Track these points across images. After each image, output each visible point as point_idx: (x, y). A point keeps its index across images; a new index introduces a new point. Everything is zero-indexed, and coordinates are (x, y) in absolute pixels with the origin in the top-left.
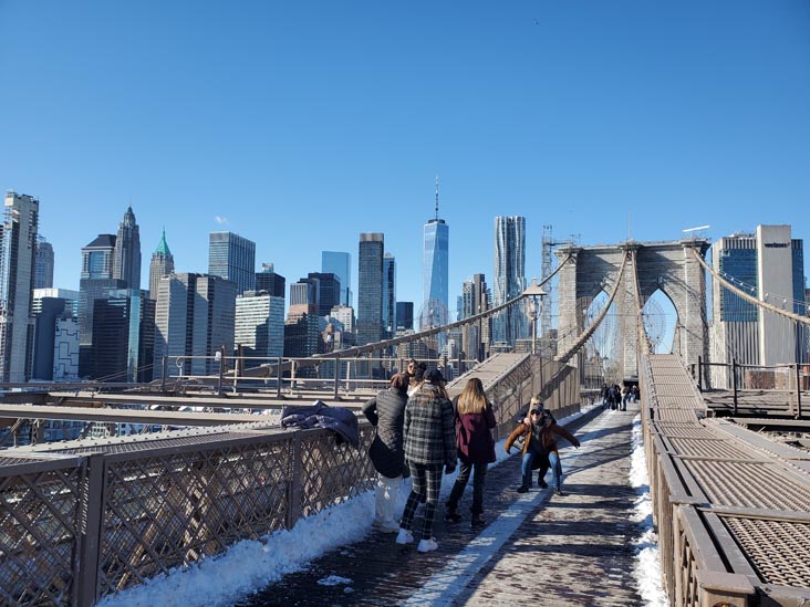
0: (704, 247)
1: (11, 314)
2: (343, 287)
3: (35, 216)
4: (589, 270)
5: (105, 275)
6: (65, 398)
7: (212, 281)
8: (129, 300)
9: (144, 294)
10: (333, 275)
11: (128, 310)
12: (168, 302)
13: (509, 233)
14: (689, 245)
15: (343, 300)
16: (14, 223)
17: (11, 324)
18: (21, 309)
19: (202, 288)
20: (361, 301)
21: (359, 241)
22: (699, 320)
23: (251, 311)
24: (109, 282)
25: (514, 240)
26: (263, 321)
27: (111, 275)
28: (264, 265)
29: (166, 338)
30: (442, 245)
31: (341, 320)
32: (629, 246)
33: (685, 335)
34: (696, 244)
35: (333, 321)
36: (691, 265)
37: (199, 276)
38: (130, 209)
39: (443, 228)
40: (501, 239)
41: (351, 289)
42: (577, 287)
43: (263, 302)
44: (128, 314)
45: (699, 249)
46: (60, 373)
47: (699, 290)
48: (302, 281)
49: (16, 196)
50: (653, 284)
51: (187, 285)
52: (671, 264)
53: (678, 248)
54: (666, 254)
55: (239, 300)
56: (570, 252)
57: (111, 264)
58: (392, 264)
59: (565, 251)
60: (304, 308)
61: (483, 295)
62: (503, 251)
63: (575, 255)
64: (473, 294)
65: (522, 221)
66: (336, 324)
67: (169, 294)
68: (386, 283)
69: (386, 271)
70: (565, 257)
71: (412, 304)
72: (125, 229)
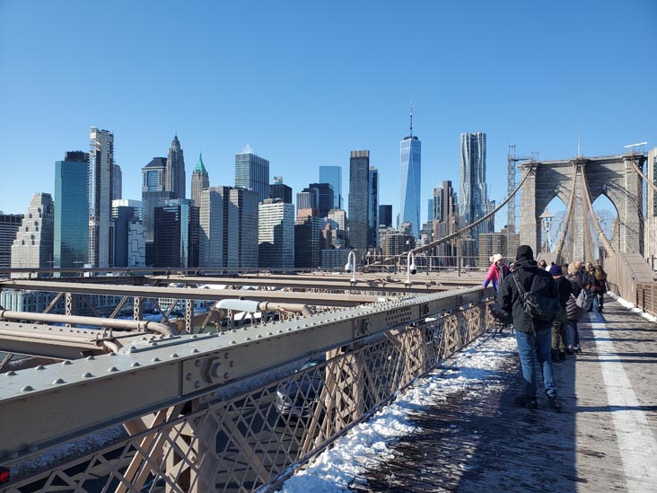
0: (641, 160)
1: (98, 220)
2: (336, 194)
3: (111, 146)
4: (546, 181)
5: (160, 189)
6: (159, 280)
7: (241, 192)
8: (179, 207)
9: (190, 202)
10: (328, 184)
11: (180, 215)
12: (209, 208)
13: (472, 146)
14: (629, 159)
15: (336, 204)
16: (97, 152)
17: (98, 227)
18: (104, 216)
19: (234, 197)
20: (351, 205)
21: (350, 157)
22: (637, 219)
23: (270, 215)
24: (163, 193)
25: (477, 152)
26: (279, 223)
27: (164, 188)
28: (275, 178)
29: (208, 235)
30: (415, 157)
31: (336, 220)
32: (578, 160)
33: (624, 230)
34: (635, 157)
35: (330, 221)
36: (630, 174)
37: (231, 188)
38: (176, 137)
39: (416, 143)
40: (466, 152)
41: (342, 196)
42: (536, 193)
43: (278, 208)
44: (180, 218)
45: (637, 161)
46: (133, 263)
47: (636, 194)
48: (305, 190)
49: (98, 131)
50: (598, 191)
51: (222, 195)
52: (613, 174)
53: (620, 161)
54: (610, 166)
55: (261, 207)
56: (530, 166)
57: (164, 180)
58: (375, 174)
59: (527, 166)
60: (309, 212)
61: (451, 198)
62: (468, 162)
63: (535, 169)
64: (442, 198)
65: (484, 136)
66: (333, 224)
67: (209, 203)
68: (371, 190)
69: (371, 180)
70: (527, 170)
71: (391, 207)
72: (173, 153)
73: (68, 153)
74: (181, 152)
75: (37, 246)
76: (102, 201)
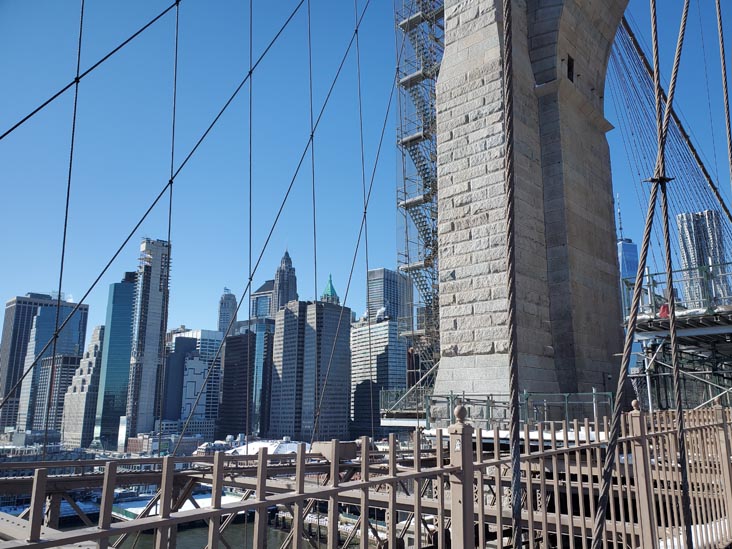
1: (141, 355)
7: (321, 307)
8: (254, 335)
9: (269, 329)
11: (254, 347)
16: (146, 267)
17: (141, 365)
18: (151, 350)
19: (311, 316)
26: (383, 351)
37: (310, 303)
38: (287, 254)
43: (383, 329)
44: (254, 350)
46: (188, 413)
49: (148, 241)
51: (298, 313)
72: (281, 272)
73: (127, 273)
74: (292, 270)
75: (85, 393)
76: (149, 330)
